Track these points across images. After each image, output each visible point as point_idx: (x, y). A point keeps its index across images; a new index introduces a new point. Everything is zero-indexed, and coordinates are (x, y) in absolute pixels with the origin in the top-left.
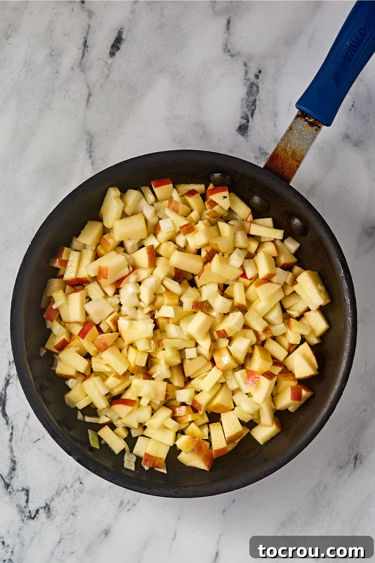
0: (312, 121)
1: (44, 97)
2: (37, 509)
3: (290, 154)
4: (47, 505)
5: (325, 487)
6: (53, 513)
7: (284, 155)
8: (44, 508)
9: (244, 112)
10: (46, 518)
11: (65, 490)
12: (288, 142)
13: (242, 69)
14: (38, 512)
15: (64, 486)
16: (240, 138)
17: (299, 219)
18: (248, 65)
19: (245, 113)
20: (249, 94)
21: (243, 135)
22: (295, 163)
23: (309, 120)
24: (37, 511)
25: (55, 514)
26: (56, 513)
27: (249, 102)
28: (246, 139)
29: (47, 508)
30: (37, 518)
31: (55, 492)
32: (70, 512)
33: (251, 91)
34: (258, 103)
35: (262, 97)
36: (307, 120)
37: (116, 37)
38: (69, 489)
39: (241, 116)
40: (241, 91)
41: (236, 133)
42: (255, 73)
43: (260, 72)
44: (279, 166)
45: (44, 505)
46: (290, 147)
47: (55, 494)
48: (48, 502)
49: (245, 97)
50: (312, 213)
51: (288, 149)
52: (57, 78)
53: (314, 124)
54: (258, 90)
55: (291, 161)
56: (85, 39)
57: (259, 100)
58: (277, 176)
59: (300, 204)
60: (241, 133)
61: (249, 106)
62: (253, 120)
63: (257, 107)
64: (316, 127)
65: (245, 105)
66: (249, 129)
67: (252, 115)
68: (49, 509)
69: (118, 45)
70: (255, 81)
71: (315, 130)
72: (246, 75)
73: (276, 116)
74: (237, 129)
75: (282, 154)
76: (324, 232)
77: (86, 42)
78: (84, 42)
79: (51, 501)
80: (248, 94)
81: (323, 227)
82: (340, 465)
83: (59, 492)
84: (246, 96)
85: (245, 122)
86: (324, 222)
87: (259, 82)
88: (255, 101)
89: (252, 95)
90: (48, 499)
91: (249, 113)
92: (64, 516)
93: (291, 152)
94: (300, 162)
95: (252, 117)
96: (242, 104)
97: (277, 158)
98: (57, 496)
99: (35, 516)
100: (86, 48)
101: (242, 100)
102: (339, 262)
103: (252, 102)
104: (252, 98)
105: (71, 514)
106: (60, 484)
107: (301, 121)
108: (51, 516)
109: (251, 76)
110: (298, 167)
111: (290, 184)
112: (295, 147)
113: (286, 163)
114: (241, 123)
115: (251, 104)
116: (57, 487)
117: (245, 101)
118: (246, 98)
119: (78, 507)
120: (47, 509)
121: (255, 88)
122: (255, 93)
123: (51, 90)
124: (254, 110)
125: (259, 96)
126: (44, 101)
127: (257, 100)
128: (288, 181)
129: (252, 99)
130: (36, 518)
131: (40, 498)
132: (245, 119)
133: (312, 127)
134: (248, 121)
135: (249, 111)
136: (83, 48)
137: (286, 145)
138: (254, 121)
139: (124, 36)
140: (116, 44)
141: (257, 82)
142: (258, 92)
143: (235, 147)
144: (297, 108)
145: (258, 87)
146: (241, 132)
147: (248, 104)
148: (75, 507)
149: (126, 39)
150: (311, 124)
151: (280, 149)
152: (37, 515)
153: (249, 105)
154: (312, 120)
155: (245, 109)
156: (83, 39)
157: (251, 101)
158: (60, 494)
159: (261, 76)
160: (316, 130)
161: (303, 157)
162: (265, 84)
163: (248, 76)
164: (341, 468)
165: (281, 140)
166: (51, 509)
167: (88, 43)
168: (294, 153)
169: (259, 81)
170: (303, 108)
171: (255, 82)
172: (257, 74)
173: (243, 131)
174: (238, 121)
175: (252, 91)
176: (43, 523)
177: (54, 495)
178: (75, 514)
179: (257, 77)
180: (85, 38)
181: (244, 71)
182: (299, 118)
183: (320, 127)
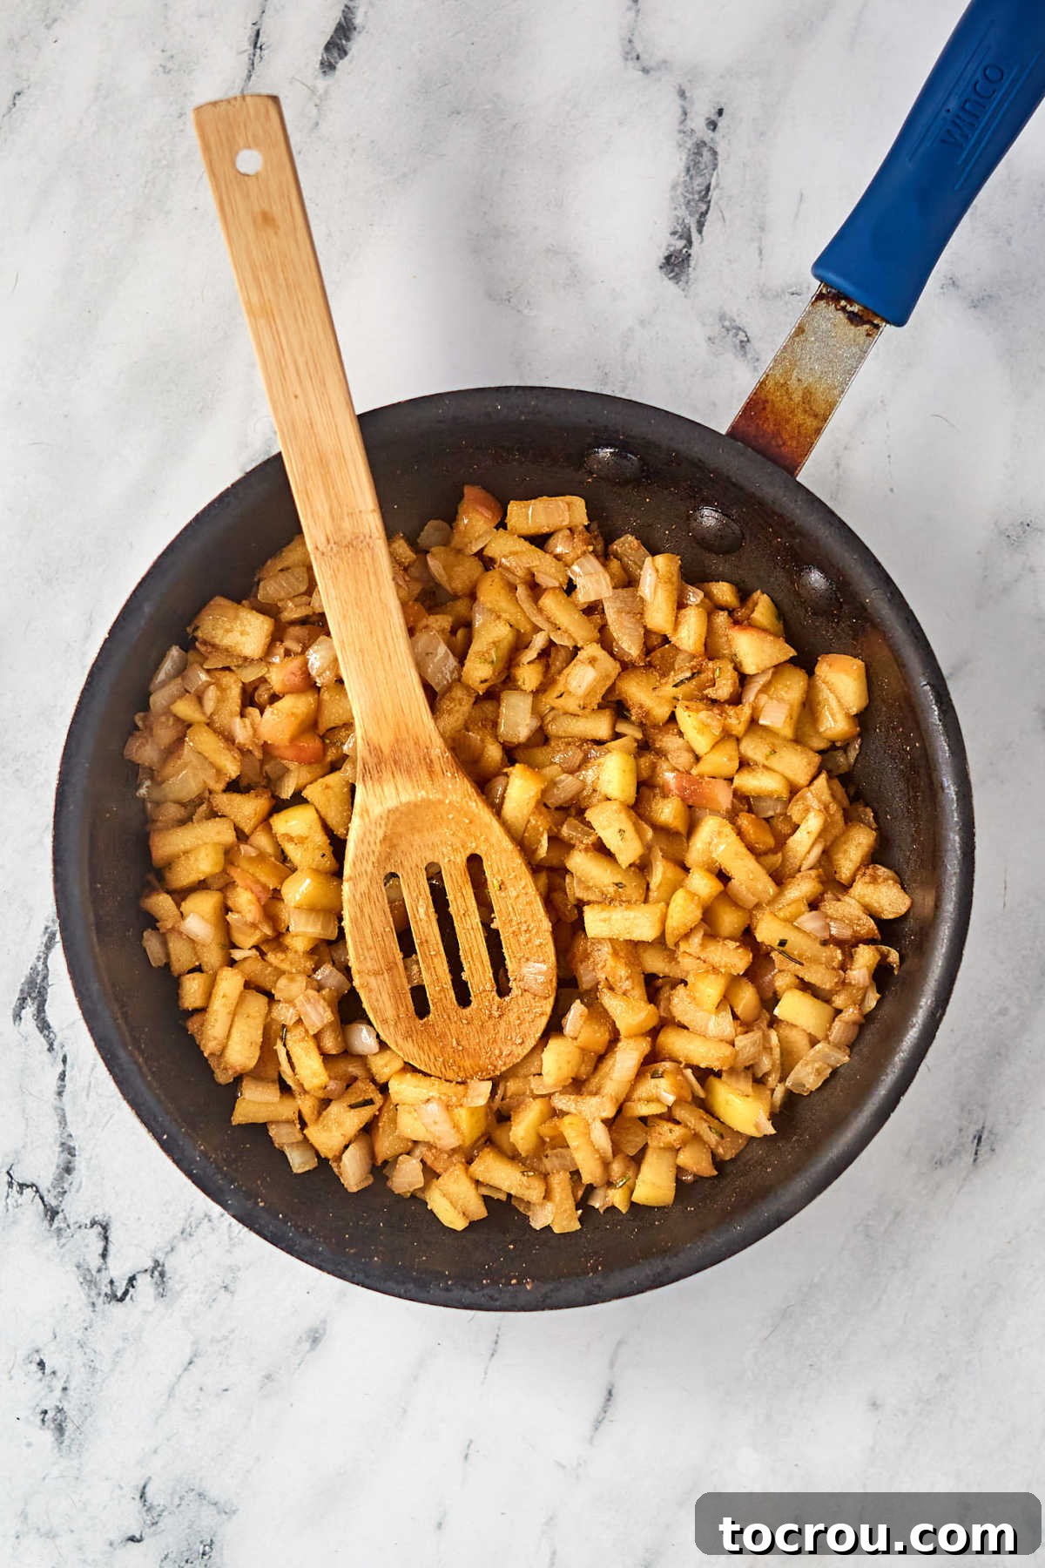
0: (856, 310)
1: (147, 182)
2: (131, 1275)
3: (797, 397)
4: (157, 1263)
5: (897, 1214)
6: (173, 1284)
7: (781, 401)
8: (149, 1274)
9: (678, 218)
10: (155, 1299)
11: (205, 1224)
12: (794, 365)
13: (673, 106)
14: (134, 1283)
15: (202, 1215)
16: (669, 287)
17: (822, 570)
18: (688, 94)
19: (680, 221)
20: (693, 172)
21: (676, 278)
22: (811, 423)
23: (849, 308)
24: (132, 1280)
25: (178, 1287)
26: (182, 1285)
27: (692, 193)
28: (683, 290)
29: (158, 1270)
30: (131, 1298)
31: (178, 1229)
32: (218, 1281)
33: (696, 163)
34: (714, 195)
35: (728, 178)
36: (843, 309)
38: (215, 1221)
39: (672, 230)
40: (672, 163)
41: (658, 274)
42: (707, 116)
43: (720, 112)
44: (769, 430)
45: (150, 1264)
46: (799, 380)
47: (179, 1234)
48: (160, 1257)
49: (682, 179)
50: (855, 557)
51: (793, 383)
52: (182, 131)
53: (861, 317)
54: (716, 159)
55: (800, 418)
57: (717, 185)
58: (764, 455)
59: (823, 533)
60: (672, 275)
61: (692, 203)
62: (702, 241)
63: (712, 203)
64: (867, 327)
65: (682, 200)
66: (692, 263)
67: (700, 225)
68: (162, 1275)
70: (708, 135)
71: (865, 333)
72: (683, 122)
73: (762, 229)
74: (659, 264)
75: (777, 398)
76: (887, 606)
79: (167, 1253)
80: (688, 170)
81: (885, 594)
82: (938, 1155)
83: (188, 1230)
84: (683, 177)
85: (680, 244)
86: (887, 581)
87: (717, 140)
88: (708, 189)
89: (700, 173)
90: (160, 1249)
91: (692, 222)
92: (203, 1292)
93: (800, 393)
94: (825, 419)
95: (700, 232)
96: (672, 199)
97: (764, 409)
98: (185, 1239)
99: (126, 1293)
101: (674, 187)
102: (928, 688)
103: (700, 192)
104: (699, 180)
105: (221, 1287)
106: (192, 1208)
107: (828, 311)
108: (169, 1294)
109: (698, 123)
110: (818, 431)
111: (798, 479)
112: (811, 380)
113: (788, 421)
114: (672, 249)
115: (697, 197)
116: (183, 1215)
117: (680, 189)
118: (685, 181)
119: (239, 1270)
120: (156, 1274)
121: (706, 154)
122: (706, 168)
123: (165, 162)
124: (704, 214)
125: (718, 175)
126: (147, 191)
127: (712, 188)
128: (792, 468)
129: (698, 185)
130: (128, 1298)
131: (137, 1245)
132: (681, 237)
133: (857, 326)
134: (690, 243)
135: (691, 215)
137: (788, 372)
138: (706, 242)
141: (712, 139)
142: (715, 167)
143: (655, 310)
144: (817, 276)
145: (715, 153)
146: (672, 271)
147: (690, 197)
148: (231, 1268)
150: (854, 319)
151: (770, 384)
152: (131, 1289)
153: (693, 199)
154: (855, 308)
155: (682, 212)
157: (698, 188)
158: (190, 1235)
159: (722, 123)
160: (868, 335)
161: (832, 406)
162: (732, 145)
163: (690, 124)
164: (940, 1163)
165: (775, 360)
166: (168, 1275)
168: (808, 395)
169: (717, 135)
170: (832, 277)
171: (707, 139)
172: (714, 117)
173: (676, 269)
174: (662, 242)
175: (699, 162)
176: (145, 1312)
177: (175, 1237)
178: (231, 1288)
179: (713, 125)
181: (680, 111)
182: (822, 303)
183: (877, 327)
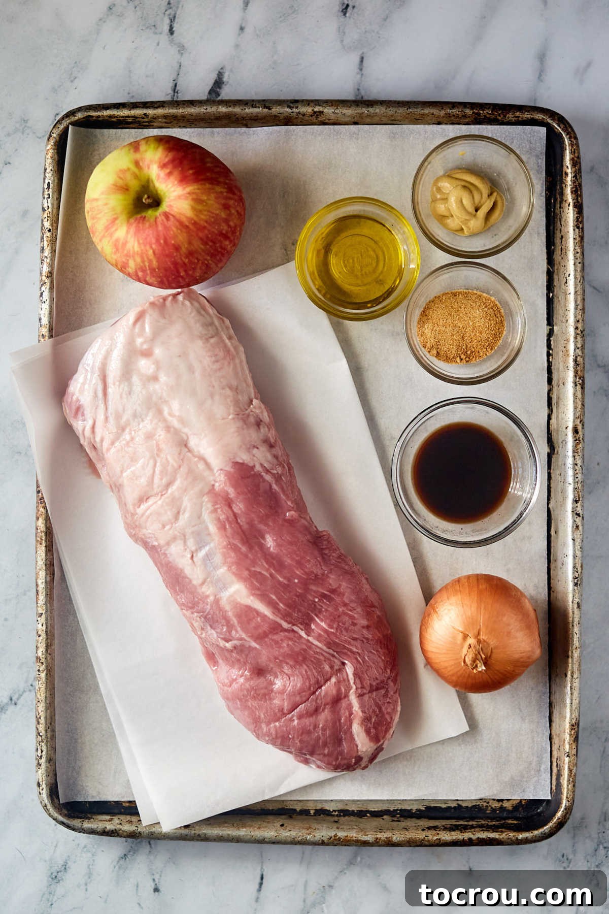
37: (214, 80)
56: (175, 82)
69: (218, 90)
77: (176, 85)
78: (174, 86)
100: (176, 94)
136: (173, 94)
139: (225, 79)
140: (215, 89)
149: (228, 82)
156: (172, 81)
167: (178, 88)
180: (174, 80)
